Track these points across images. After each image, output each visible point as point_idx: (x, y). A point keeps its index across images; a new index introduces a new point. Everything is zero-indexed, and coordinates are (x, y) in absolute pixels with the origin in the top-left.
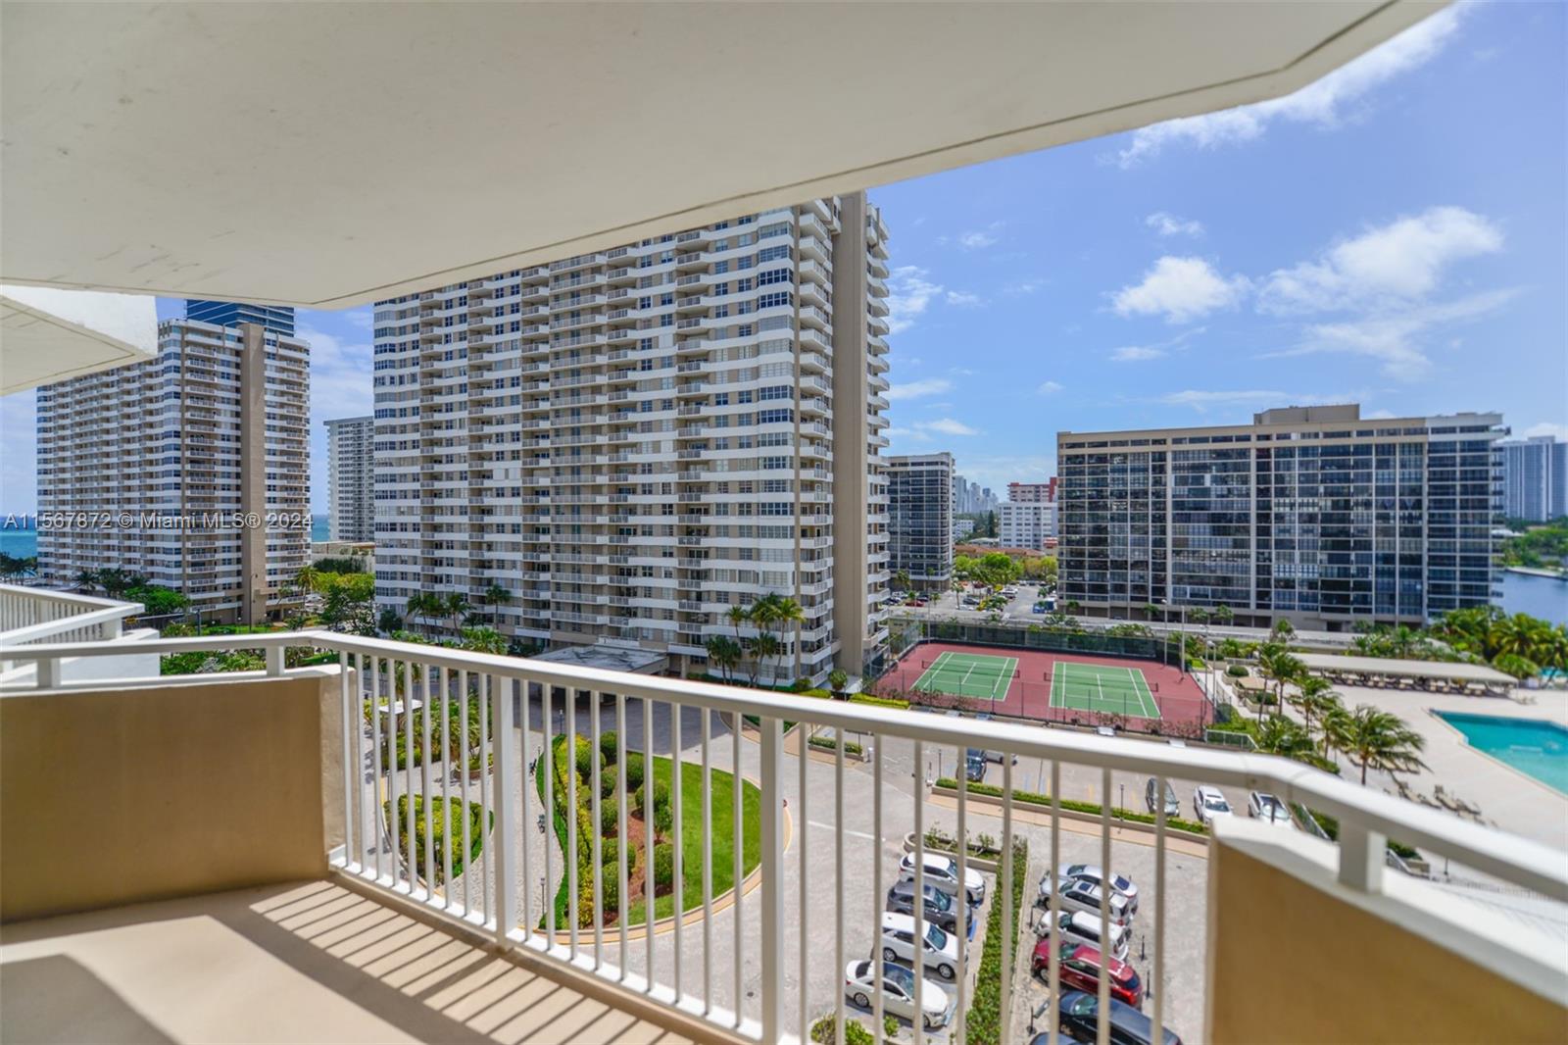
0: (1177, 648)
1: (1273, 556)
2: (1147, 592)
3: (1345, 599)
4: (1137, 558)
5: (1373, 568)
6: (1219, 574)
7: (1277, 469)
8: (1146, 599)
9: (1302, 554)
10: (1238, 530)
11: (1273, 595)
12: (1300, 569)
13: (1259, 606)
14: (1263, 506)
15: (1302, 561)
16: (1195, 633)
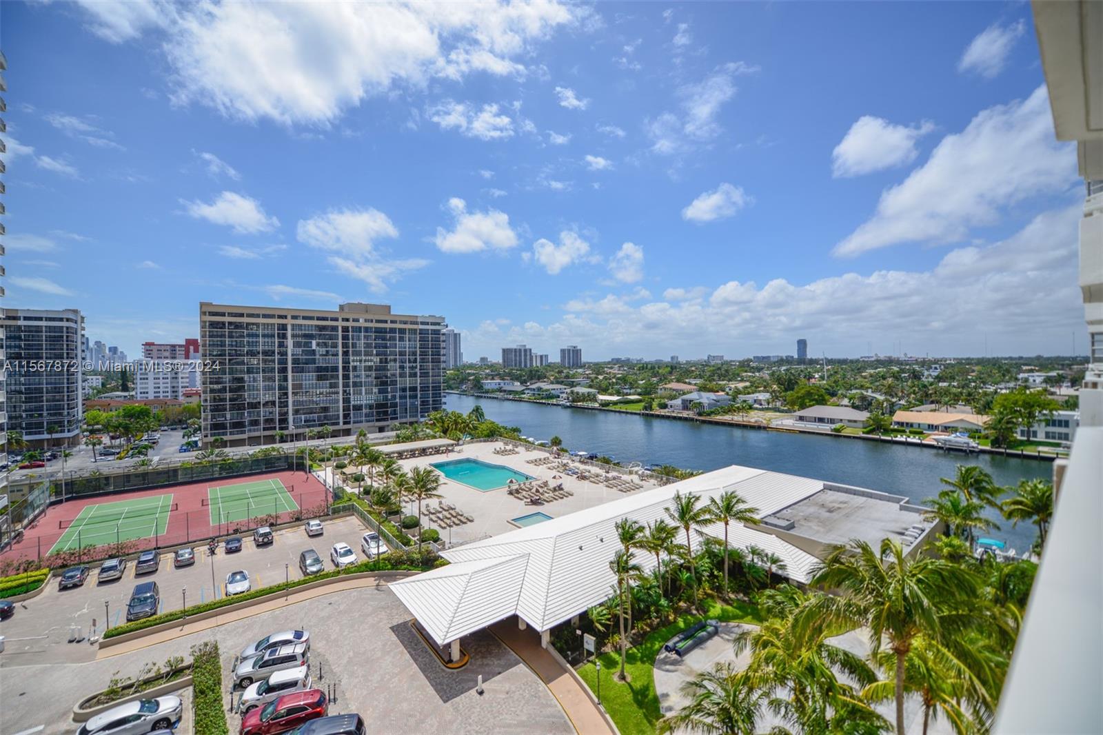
0: (302, 458)
1: (351, 392)
2: (275, 423)
3: (386, 413)
4: (267, 399)
5: (398, 394)
6: (322, 405)
7: (353, 339)
8: (275, 428)
9: (366, 390)
10: (332, 377)
11: (352, 415)
12: (365, 397)
13: (345, 423)
14: (346, 362)
15: (366, 394)
16: (312, 446)
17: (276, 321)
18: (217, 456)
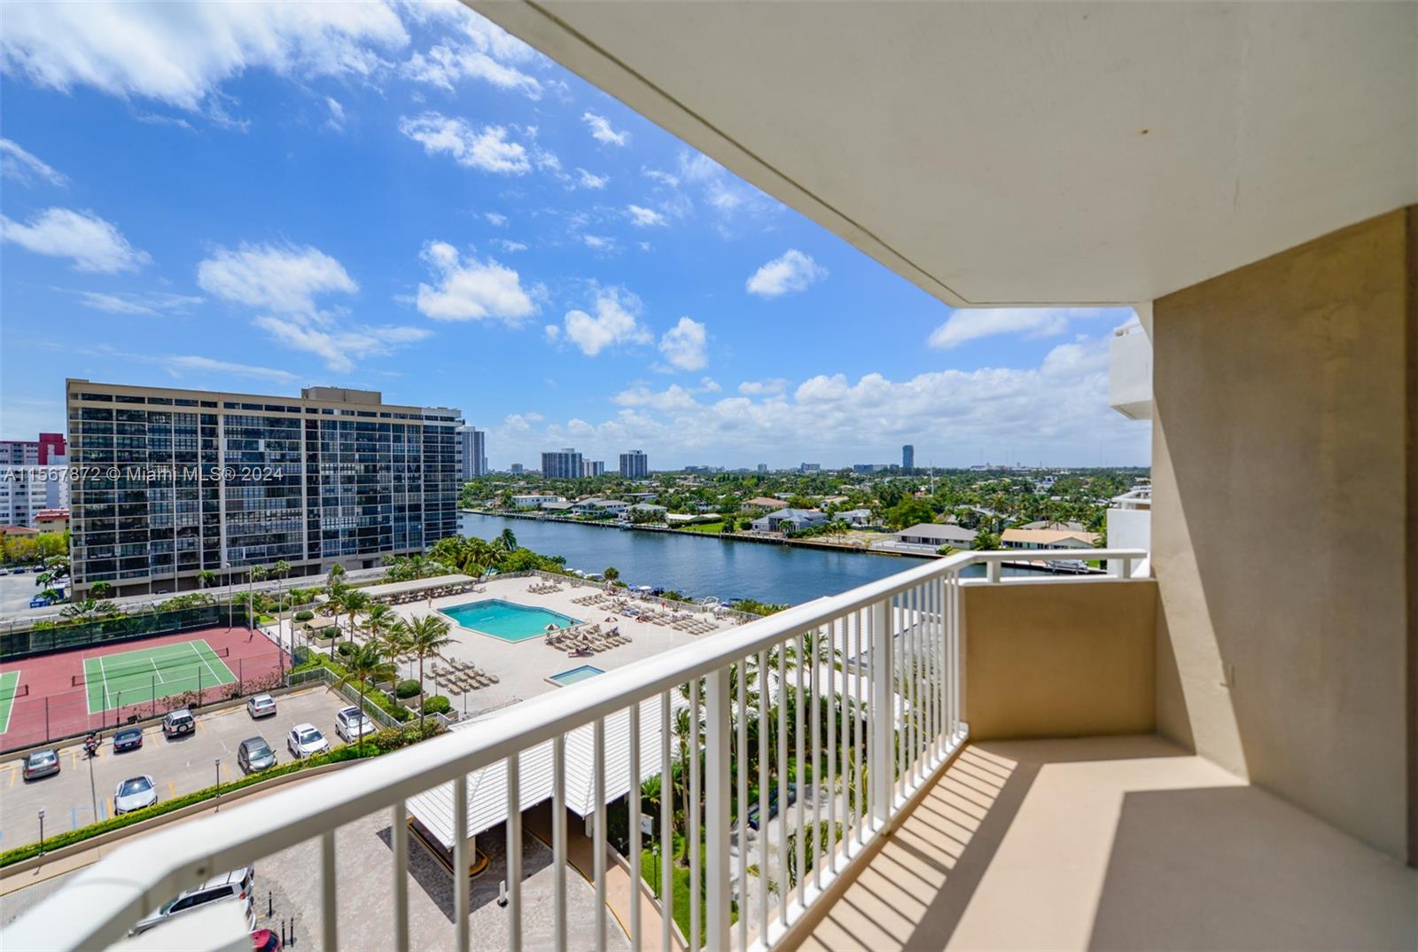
0: (242, 608)
1: (321, 513)
2: (199, 559)
3: (374, 542)
4: (185, 525)
5: (392, 516)
6: (274, 532)
7: (323, 438)
8: (198, 567)
9: (344, 509)
10: (291, 491)
11: (322, 545)
12: (342, 520)
13: (310, 557)
14: (313, 470)
15: (344, 514)
16: (258, 590)
17: (199, 410)
18: (98, 610)
